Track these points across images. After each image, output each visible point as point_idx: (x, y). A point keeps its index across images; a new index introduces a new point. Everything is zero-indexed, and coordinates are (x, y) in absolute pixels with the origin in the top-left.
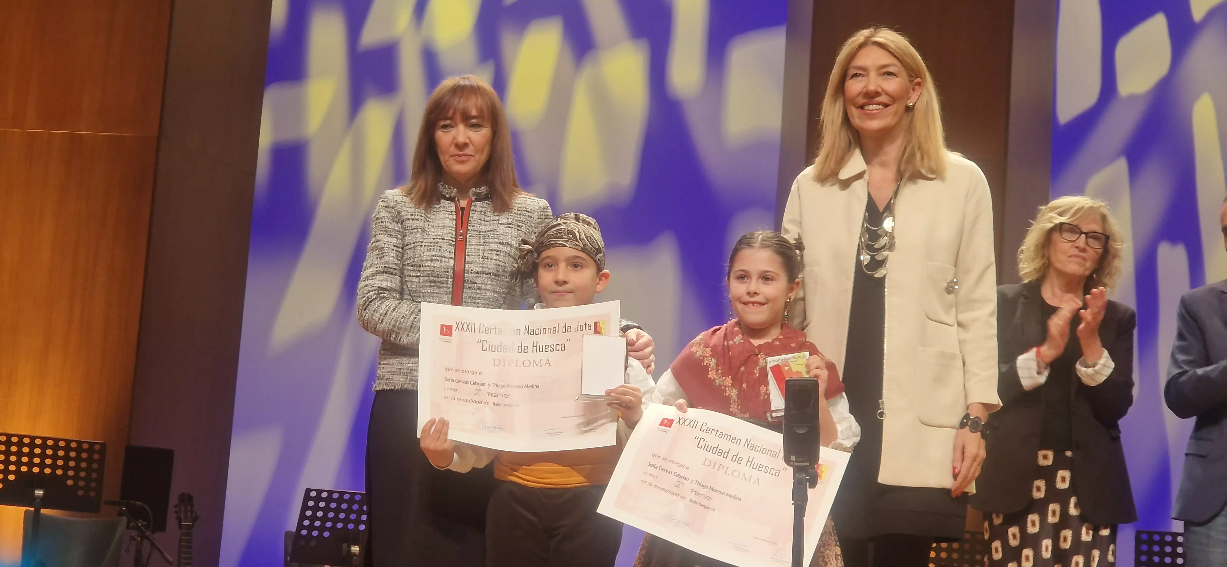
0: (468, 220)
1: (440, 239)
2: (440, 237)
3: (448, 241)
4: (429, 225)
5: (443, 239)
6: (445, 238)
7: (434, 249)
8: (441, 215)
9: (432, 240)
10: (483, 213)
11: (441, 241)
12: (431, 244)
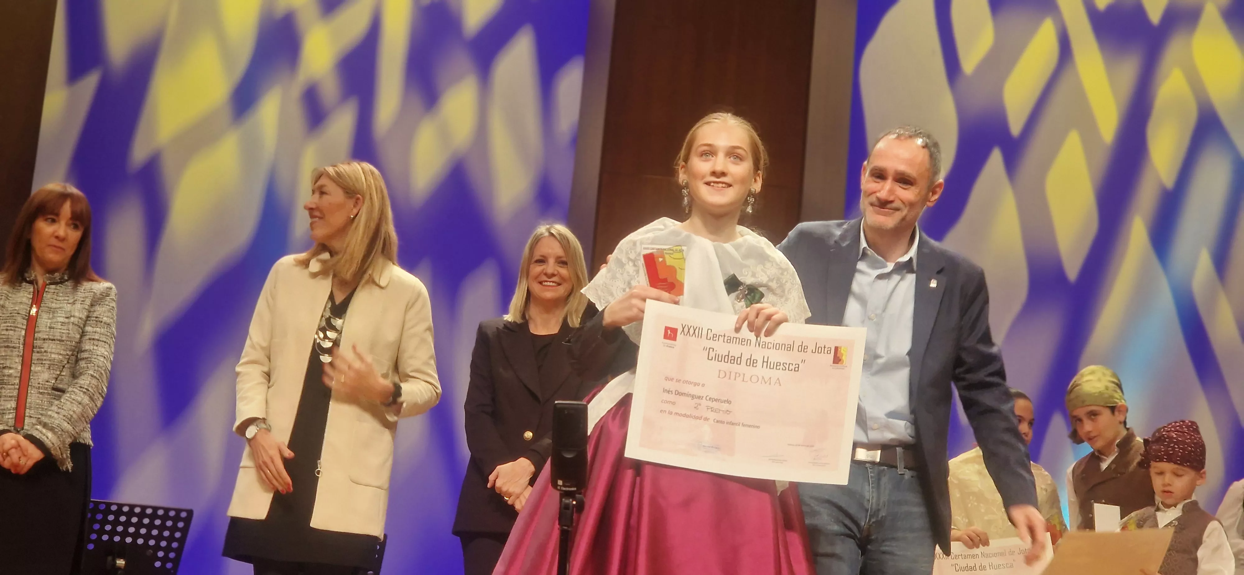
0: (42, 299)
1: (16, 313)
2: (15, 312)
3: (22, 315)
4: (9, 303)
5: (19, 314)
6: (20, 313)
7: (9, 321)
8: (21, 294)
9: (9, 315)
10: (55, 294)
11: (16, 315)
12: (8, 318)
